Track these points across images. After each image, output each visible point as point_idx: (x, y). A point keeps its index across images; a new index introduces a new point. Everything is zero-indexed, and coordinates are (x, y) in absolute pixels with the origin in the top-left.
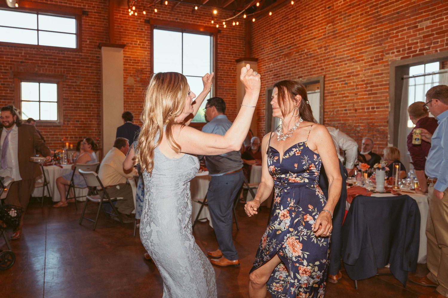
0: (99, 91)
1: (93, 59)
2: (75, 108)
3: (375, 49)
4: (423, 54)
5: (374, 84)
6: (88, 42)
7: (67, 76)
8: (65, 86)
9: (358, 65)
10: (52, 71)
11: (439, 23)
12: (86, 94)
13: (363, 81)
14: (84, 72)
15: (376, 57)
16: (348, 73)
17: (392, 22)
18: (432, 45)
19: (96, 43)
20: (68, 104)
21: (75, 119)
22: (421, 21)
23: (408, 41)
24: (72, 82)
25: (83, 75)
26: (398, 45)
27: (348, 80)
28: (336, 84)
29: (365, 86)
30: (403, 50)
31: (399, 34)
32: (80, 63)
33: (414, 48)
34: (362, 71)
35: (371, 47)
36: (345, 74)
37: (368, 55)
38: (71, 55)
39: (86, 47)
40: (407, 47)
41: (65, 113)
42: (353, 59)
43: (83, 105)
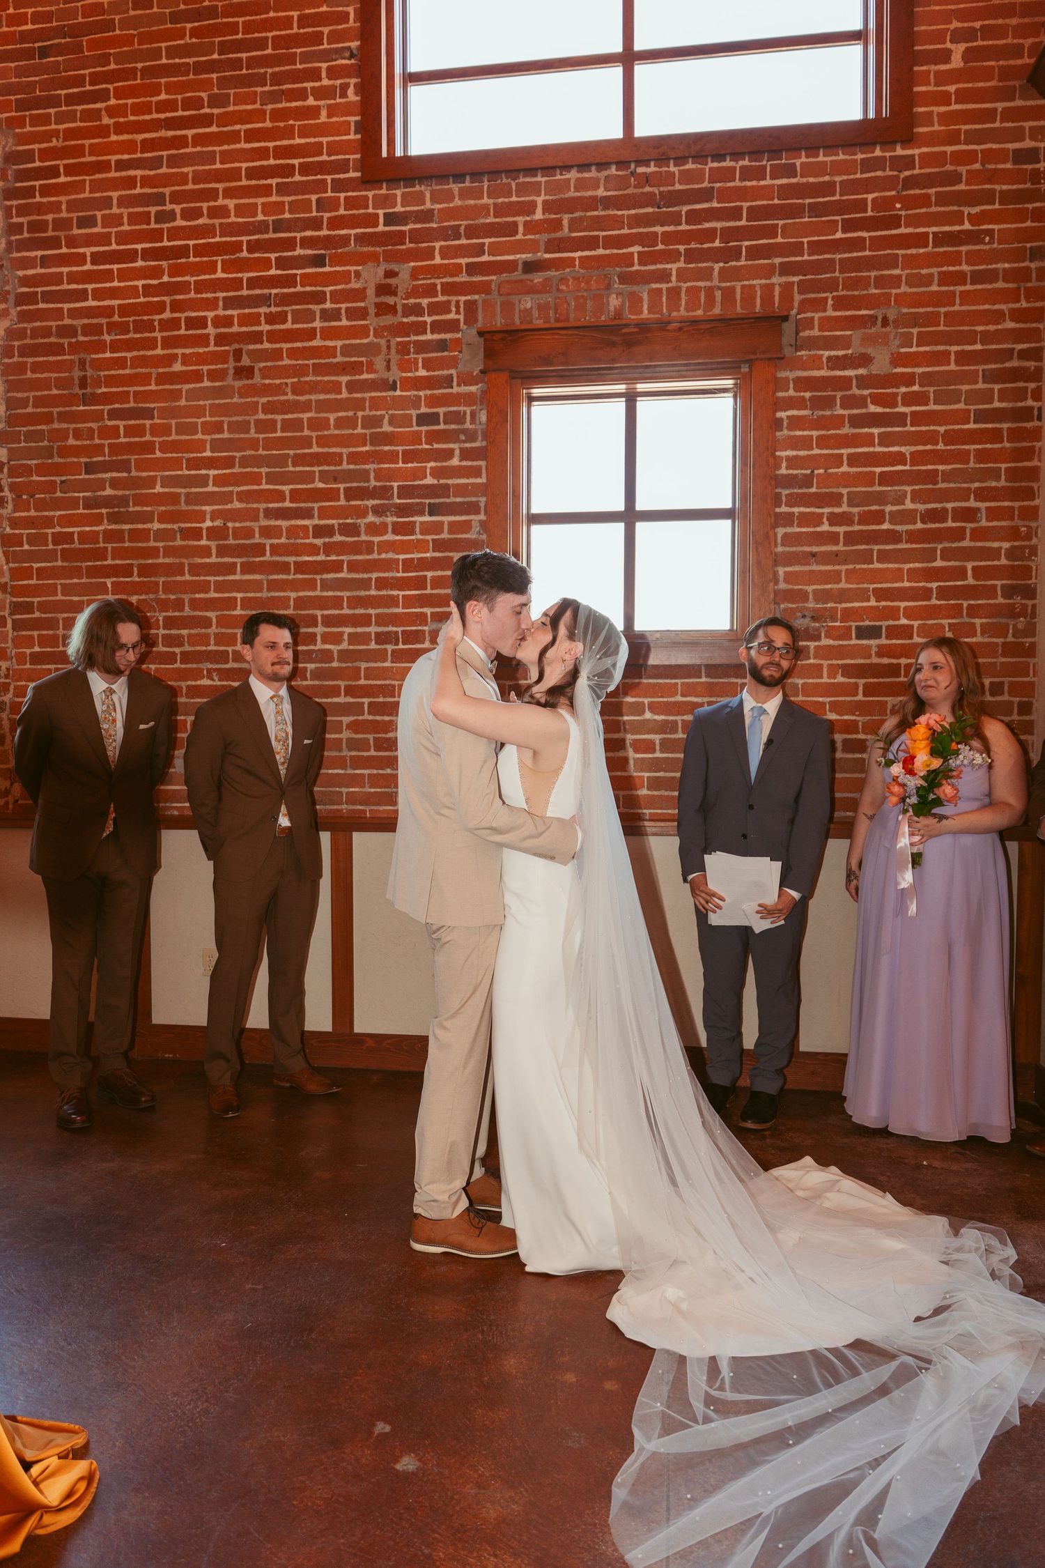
0: (1030, 403)
1: (993, 177)
2: (850, 538)
6: (956, 62)
7: (809, 324)
8: (791, 393)
12: (932, 438)
14: (928, 280)
19: (1016, 51)
20: (805, 519)
21: (848, 615)
24: (835, 363)
25: (916, 301)
32: (895, 222)
38: (838, 168)
39: (944, 99)
41: (789, 577)
43: (908, 517)
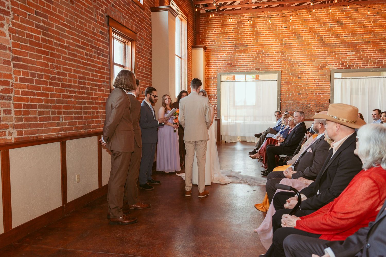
3: (321, 61)
4: (350, 68)
5: (320, 80)
9: (309, 68)
11: (359, 54)
13: (312, 77)
15: (322, 65)
16: (301, 72)
17: (332, 48)
18: (355, 65)
22: (349, 51)
23: (342, 60)
25: (144, 37)
26: (336, 61)
27: (301, 76)
28: (292, 77)
29: (313, 80)
30: (339, 64)
31: (337, 55)
33: (345, 64)
34: (312, 71)
35: (318, 59)
36: (299, 72)
37: (316, 63)
40: (341, 63)
42: (305, 63)
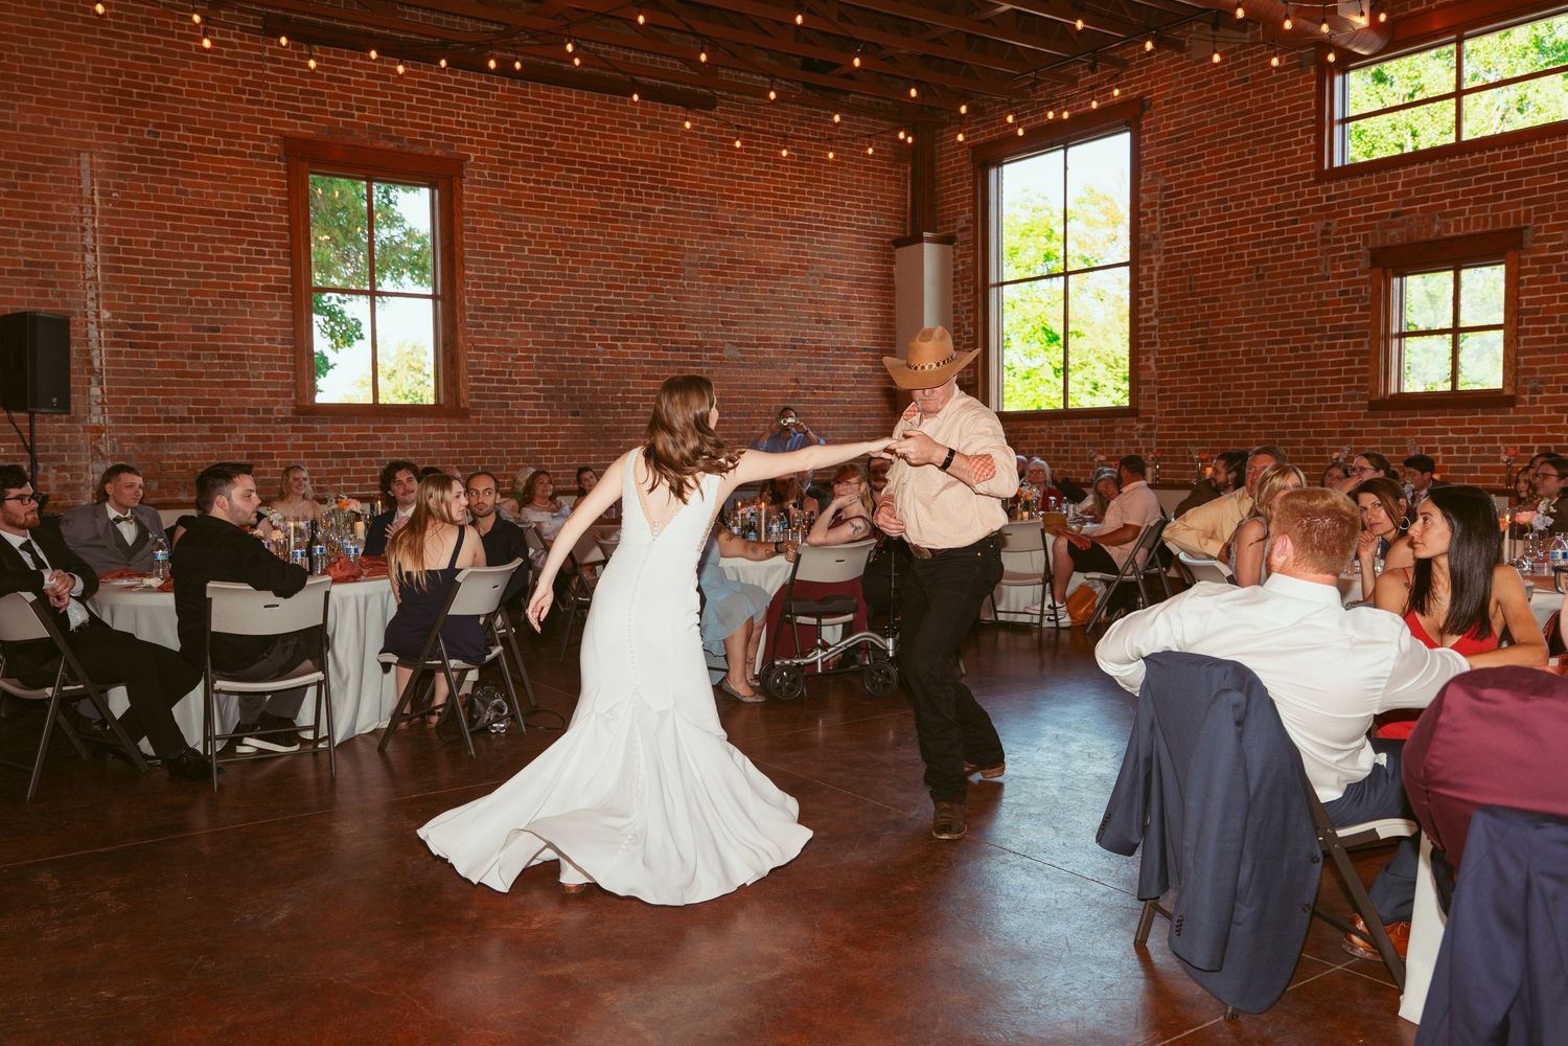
10: (1486, 223)
